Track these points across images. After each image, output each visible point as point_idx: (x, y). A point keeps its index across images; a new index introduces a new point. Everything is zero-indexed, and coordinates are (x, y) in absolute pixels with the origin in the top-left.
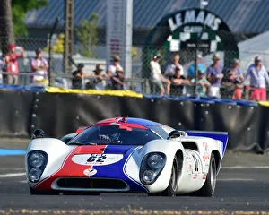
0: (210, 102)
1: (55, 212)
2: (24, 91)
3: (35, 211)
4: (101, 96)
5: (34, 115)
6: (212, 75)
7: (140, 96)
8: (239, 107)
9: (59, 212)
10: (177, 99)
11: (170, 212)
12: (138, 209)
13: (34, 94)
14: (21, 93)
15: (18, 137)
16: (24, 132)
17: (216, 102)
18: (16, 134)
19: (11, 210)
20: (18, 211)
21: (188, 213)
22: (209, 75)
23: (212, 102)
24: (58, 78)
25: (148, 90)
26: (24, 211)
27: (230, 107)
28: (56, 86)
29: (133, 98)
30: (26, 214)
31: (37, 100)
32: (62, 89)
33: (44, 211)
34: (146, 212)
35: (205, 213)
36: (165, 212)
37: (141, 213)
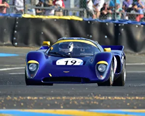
0: (125, 23)
1: (47, 98)
2: (9, 17)
3: (35, 98)
4: (57, 19)
5: (16, 32)
6: (126, 6)
7: (81, 19)
8: (142, 26)
9: (50, 98)
10: (104, 21)
11: (118, 98)
12: (98, 96)
13: (16, 19)
14: (8, 18)
15: (6, 45)
16: (9, 42)
17: (128, 23)
18: (5, 43)
19: (20, 97)
20: (25, 98)
21: (129, 98)
22: (124, 6)
23: (126, 23)
24: (29, 8)
25: (85, 15)
26: (29, 98)
27: (137, 26)
28: (28, 14)
29: (77, 21)
30: (30, 100)
31: (17, 23)
32: (32, 15)
33: (41, 98)
34: (103, 98)
35: (140, 98)
36: (115, 98)
37: (101, 98)
